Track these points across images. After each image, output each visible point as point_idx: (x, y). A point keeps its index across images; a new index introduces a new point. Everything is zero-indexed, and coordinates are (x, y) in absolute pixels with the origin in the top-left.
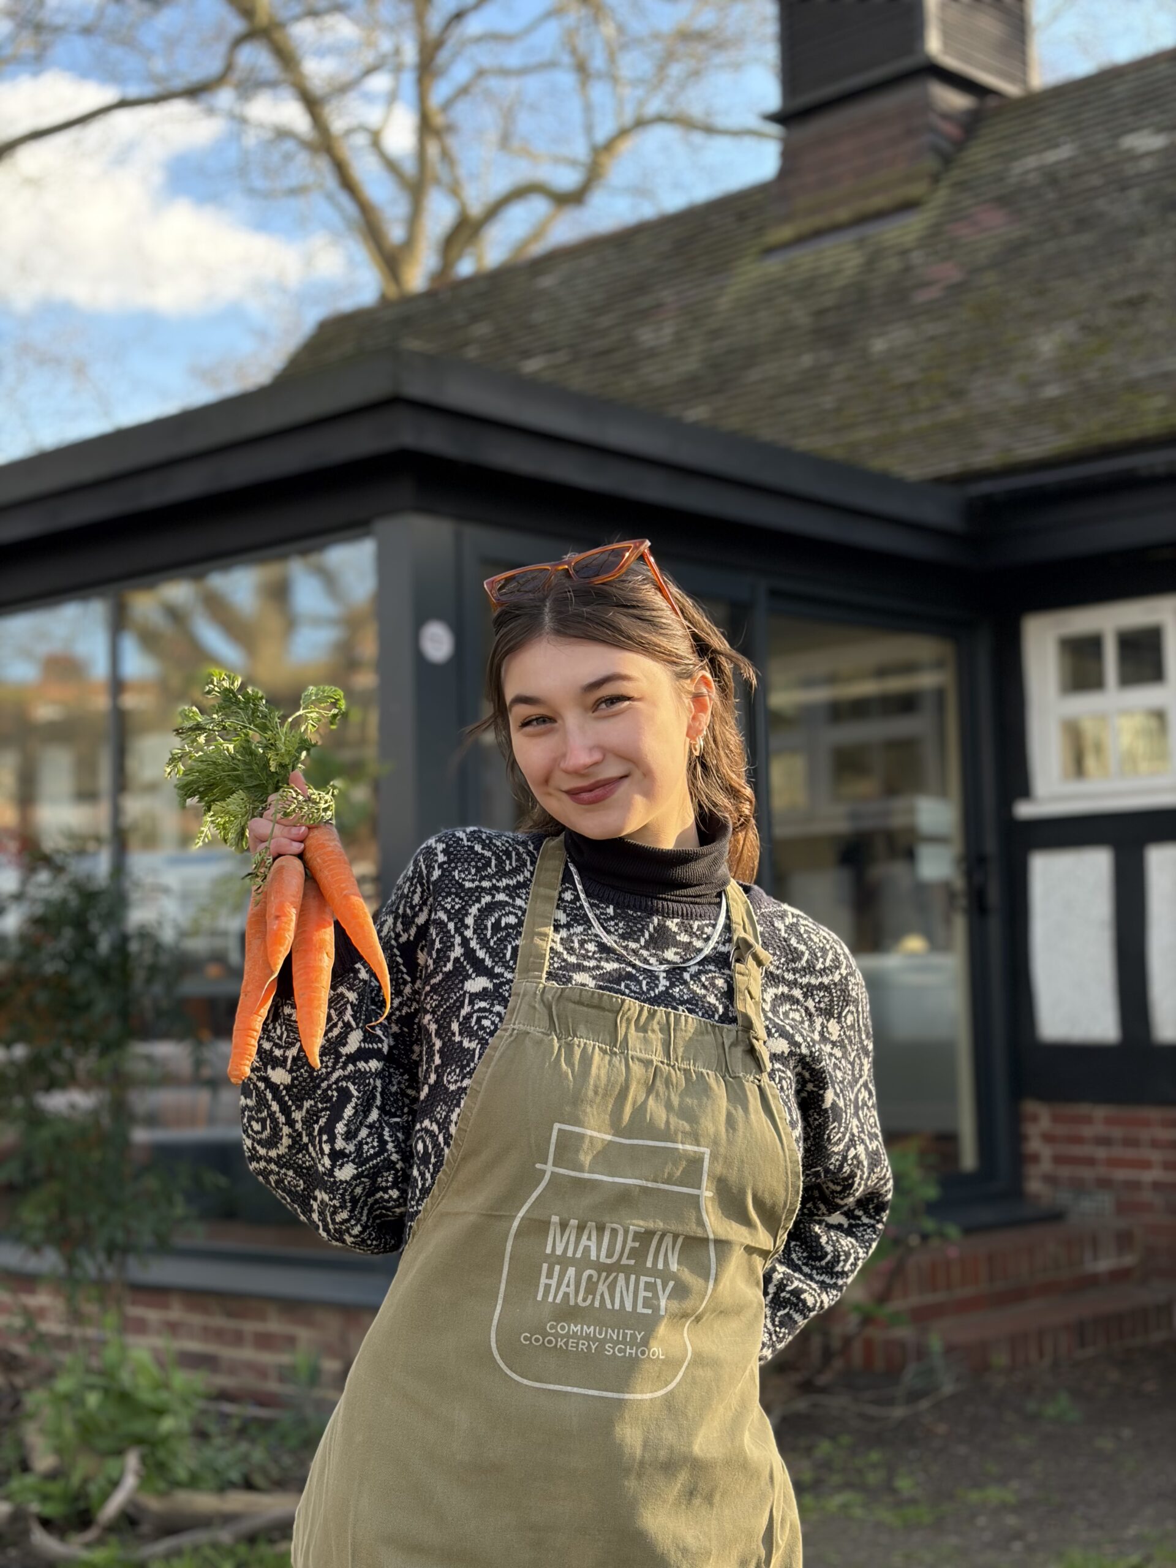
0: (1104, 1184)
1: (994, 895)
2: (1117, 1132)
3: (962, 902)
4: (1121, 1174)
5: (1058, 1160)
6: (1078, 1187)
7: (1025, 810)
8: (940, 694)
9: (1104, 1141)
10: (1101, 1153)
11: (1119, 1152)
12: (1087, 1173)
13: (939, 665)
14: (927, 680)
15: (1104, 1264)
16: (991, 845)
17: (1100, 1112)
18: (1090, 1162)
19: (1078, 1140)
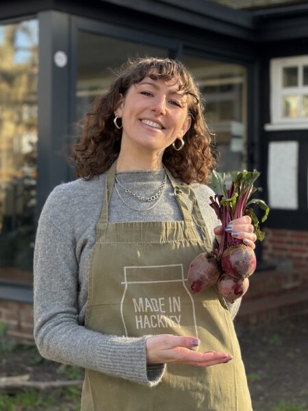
0: (290, 257)
1: (257, 157)
2: (295, 240)
3: (245, 159)
4: (295, 254)
5: (275, 249)
6: (281, 258)
7: (268, 128)
8: (241, 85)
9: (291, 243)
10: (289, 247)
11: (295, 246)
12: (284, 254)
13: (241, 75)
14: (236, 80)
15: (289, 285)
16: (256, 139)
17: (289, 233)
18: (285, 250)
19: (281, 242)
